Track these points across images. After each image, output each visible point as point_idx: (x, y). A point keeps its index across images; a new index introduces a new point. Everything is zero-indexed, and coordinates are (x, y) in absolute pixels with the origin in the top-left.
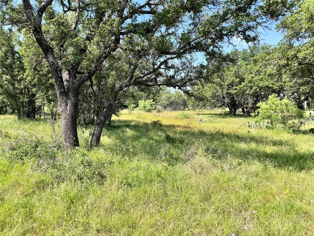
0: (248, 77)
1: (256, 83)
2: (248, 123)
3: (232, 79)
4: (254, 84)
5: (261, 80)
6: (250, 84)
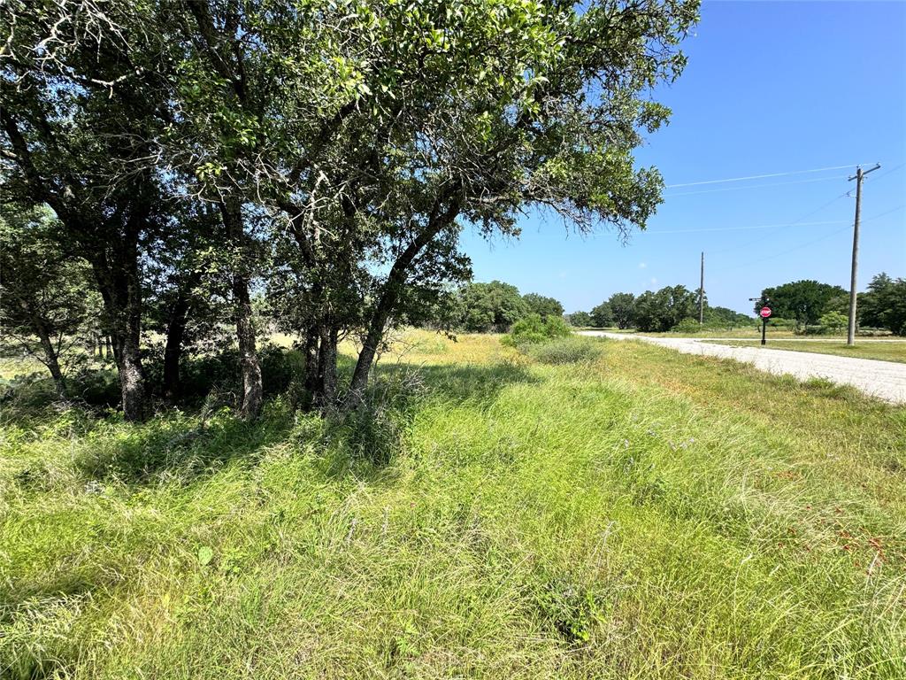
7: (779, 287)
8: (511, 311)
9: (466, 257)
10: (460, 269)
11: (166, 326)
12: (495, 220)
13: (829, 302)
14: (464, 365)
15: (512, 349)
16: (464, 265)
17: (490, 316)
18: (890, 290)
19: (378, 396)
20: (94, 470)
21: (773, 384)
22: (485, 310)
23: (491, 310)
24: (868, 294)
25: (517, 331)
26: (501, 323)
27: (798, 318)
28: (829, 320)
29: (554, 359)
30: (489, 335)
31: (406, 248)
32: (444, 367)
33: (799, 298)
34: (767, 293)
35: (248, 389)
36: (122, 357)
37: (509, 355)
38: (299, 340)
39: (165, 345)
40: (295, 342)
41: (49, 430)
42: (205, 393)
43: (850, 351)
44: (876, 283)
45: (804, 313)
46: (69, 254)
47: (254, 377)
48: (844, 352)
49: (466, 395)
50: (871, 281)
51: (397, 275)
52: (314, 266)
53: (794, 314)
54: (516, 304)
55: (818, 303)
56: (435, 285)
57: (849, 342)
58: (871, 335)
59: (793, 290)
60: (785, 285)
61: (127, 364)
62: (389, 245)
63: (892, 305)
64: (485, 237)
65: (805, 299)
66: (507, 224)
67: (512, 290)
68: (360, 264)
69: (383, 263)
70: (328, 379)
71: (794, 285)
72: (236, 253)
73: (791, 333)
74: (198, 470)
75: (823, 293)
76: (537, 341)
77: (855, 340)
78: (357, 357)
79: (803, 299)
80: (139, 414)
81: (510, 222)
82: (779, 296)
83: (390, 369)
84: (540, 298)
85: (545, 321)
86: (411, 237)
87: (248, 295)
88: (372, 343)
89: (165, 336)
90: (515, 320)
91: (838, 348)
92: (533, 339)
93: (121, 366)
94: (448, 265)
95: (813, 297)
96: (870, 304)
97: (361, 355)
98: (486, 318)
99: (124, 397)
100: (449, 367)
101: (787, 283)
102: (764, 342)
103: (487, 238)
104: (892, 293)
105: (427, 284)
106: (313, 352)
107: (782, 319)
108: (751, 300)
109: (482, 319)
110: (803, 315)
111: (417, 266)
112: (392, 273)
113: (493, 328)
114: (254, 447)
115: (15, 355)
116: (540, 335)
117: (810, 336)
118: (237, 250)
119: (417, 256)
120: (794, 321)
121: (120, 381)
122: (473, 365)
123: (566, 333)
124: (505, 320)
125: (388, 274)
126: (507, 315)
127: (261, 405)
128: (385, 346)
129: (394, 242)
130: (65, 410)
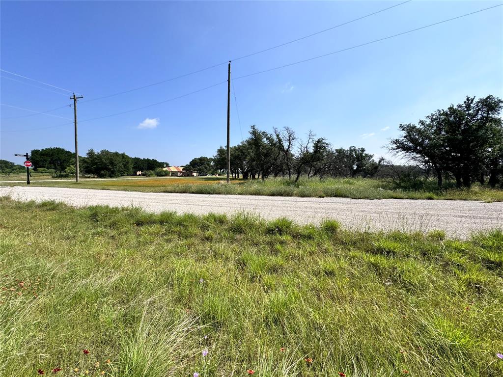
7: (43, 150)
13: (71, 161)
18: (95, 157)
21: (20, 208)
24: (87, 158)
27: (55, 168)
28: (70, 170)
33: (55, 157)
34: (35, 152)
43: (77, 185)
44: (89, 153)
45: (59, 166)
48: (74, 186)
50: (87, 152)
53: (53, 166)
55: (66, 161)
57: (77, 181)
58: (89, 177)
59: (51, 152)
60: (46, 149)
63: (96, 164)
65: (59, 158)
71: (51, 150)
73: (49, 177)
75: (68, 156)
77: (79, 180)
79: (57, 158)
82: (43, 155)
91: (72, 184)
95: (63, 157)
96: (88, 163)
101: (48, 148)
102: (28, 183)
104: (96, 159)
107: (46, 169)
108: (16, 155)
110: (58, 167)
117: (60, 178)
120: (53, 170)
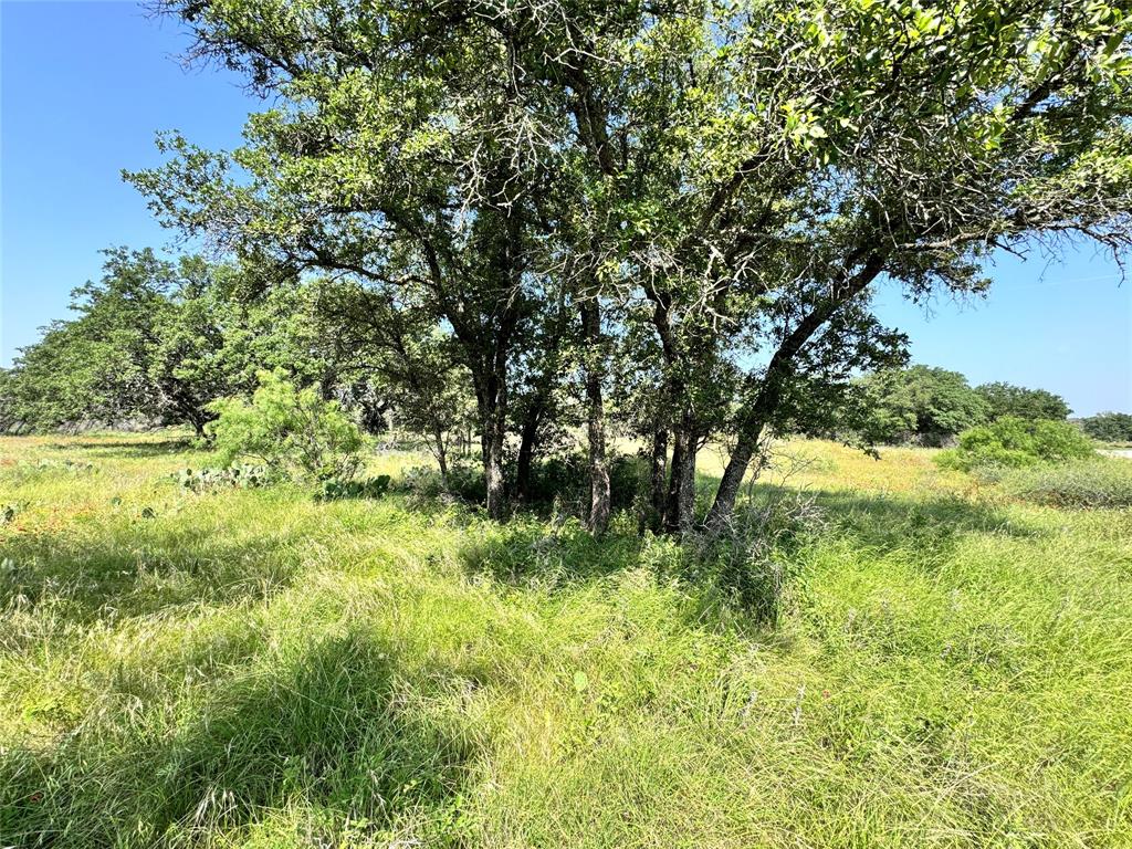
0: (232, 336)
1: (257, 355)
2: (189, 472)
3: (180, 334)
4: (253, 356)
5: (272, 347)
6: (239, 355)
8: (951, 413)
9: (899, 333)
10: (888, 352)
11: (521, 427)
12: (938, 272)
14: (872, 493)
15: (959, 475)
16: (895, 346)
17: (908, 421)
19: (753, 525)
20: (473, 563)
22: (900, 411)
23: (910, 410)
25: (969, 444)
26: (930, 431)
29: (1062, 498)
30: (907, 450)
31: (795, 328)
32: (837, 495)
35: (596, 500)
36: (490, 457)
37: (955, 484)
38: (644, 447)
39: (519, 446)
40: (641, 449)
41: (442, 519)
42: (550, 499)
46: (455, 363)
47: (603, 486)
49: (892, 542)
51: (781, 364)
52: (675, 360)
54: (961, 400)
56: (838, 377)
61: (493, 464)
62: (769, 327)
64: (916, 300)
66: (959, 277)
67: (955, 379)
68: (726, 354)
69: (756, 350)
70: (684, 499)
72: (594, 351)
74: (561, 584)
76: (1017, 463)
78: (720, 474)
80: (501, 515)
81: (969, 271)
83: (774, 493)
84: (1013, 392)
85: (1032, 431)
86: (804, 312)
87: (600, 396)
88: (743, 454)
89: (519, 437)
90: (959, 426)
92: (1007, 460)
93: (487, 465)
94: (864, 349)
97: (728, 471)
98: (901, 423)
99: (489, 495)
100: (844, 495)
103: (920, 301)
105: (826, 374)
106: (661, 462)
109: (894, 425)
111: (813, 352)
112: (773, 363)
113: (914, 438)
114: (610, 568)
115: (407, 449)
116: (1024, 455)
118: (594, 347)
119: (812, 338)
121: (485, 479)
122: (889, 496)
123: (1086, 453)
124: (938, 426)
125: (768, 365)
126: (941, 418)
127: (608, 519)
128: (763, 462)
129: (778, 323)
130: (449, 501)
